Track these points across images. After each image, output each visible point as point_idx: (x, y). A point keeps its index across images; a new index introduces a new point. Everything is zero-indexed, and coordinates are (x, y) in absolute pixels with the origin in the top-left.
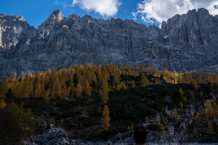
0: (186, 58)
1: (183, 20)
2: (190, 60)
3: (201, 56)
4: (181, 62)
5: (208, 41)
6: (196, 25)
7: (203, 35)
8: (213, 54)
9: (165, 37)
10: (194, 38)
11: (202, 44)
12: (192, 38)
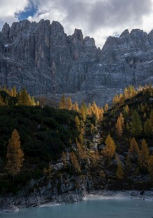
0: (28, 79)
1: (32, 30)
2: (33, 82)
3: (46, 79)
4: (22, 82)
5: (57, 64)
6: (46, 41)
7: (53, 55)
8: (59, 79)
9: (6, 46)
10: (42, 56)
11: (50, 65)
12: (39, 56)
